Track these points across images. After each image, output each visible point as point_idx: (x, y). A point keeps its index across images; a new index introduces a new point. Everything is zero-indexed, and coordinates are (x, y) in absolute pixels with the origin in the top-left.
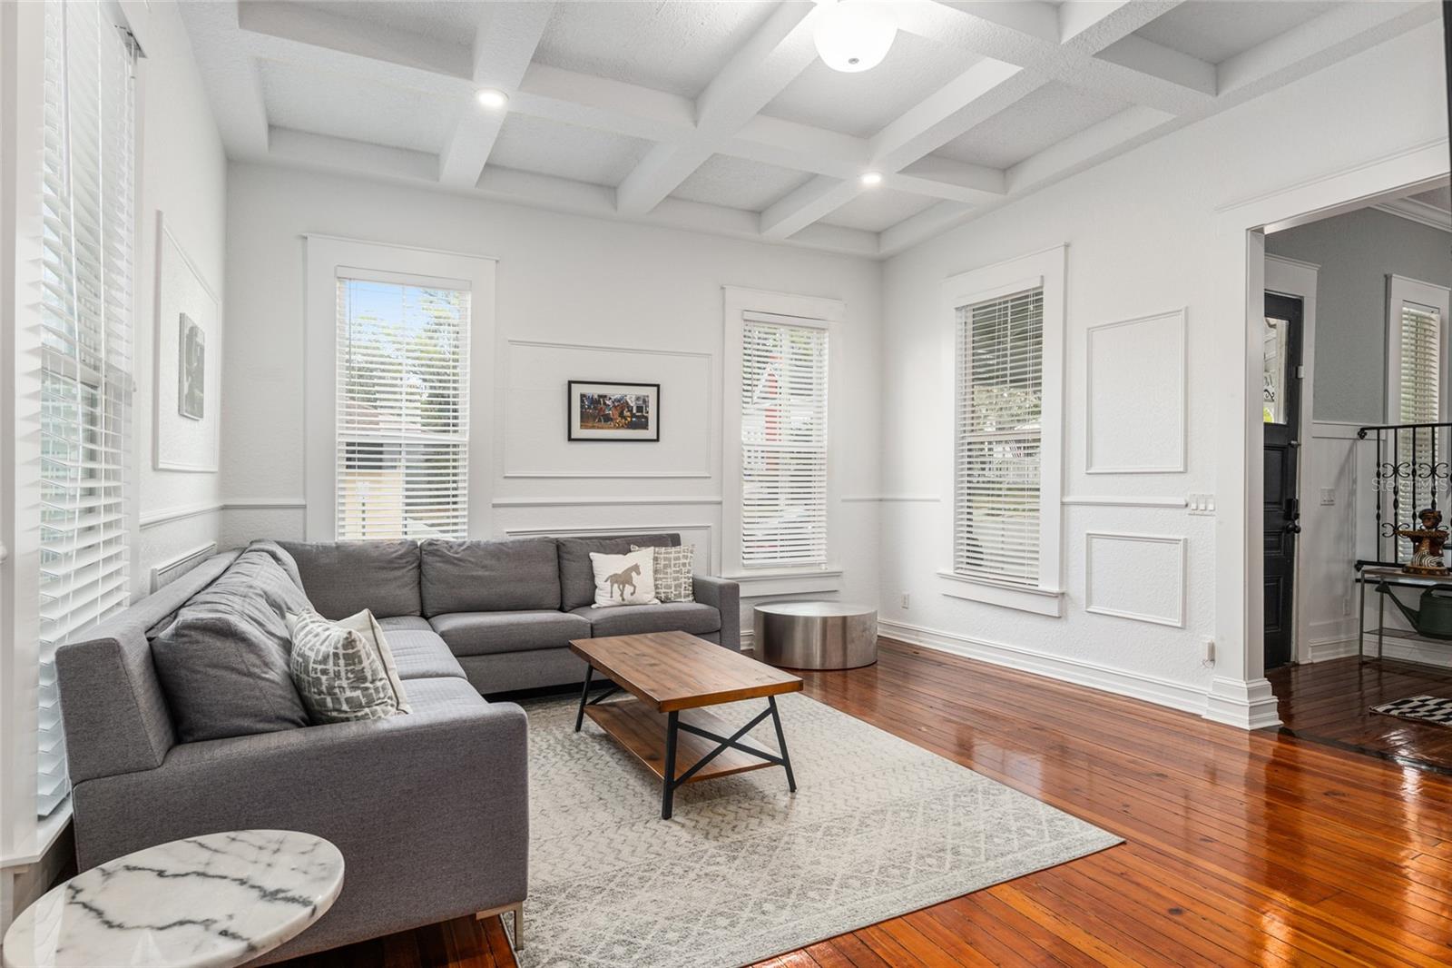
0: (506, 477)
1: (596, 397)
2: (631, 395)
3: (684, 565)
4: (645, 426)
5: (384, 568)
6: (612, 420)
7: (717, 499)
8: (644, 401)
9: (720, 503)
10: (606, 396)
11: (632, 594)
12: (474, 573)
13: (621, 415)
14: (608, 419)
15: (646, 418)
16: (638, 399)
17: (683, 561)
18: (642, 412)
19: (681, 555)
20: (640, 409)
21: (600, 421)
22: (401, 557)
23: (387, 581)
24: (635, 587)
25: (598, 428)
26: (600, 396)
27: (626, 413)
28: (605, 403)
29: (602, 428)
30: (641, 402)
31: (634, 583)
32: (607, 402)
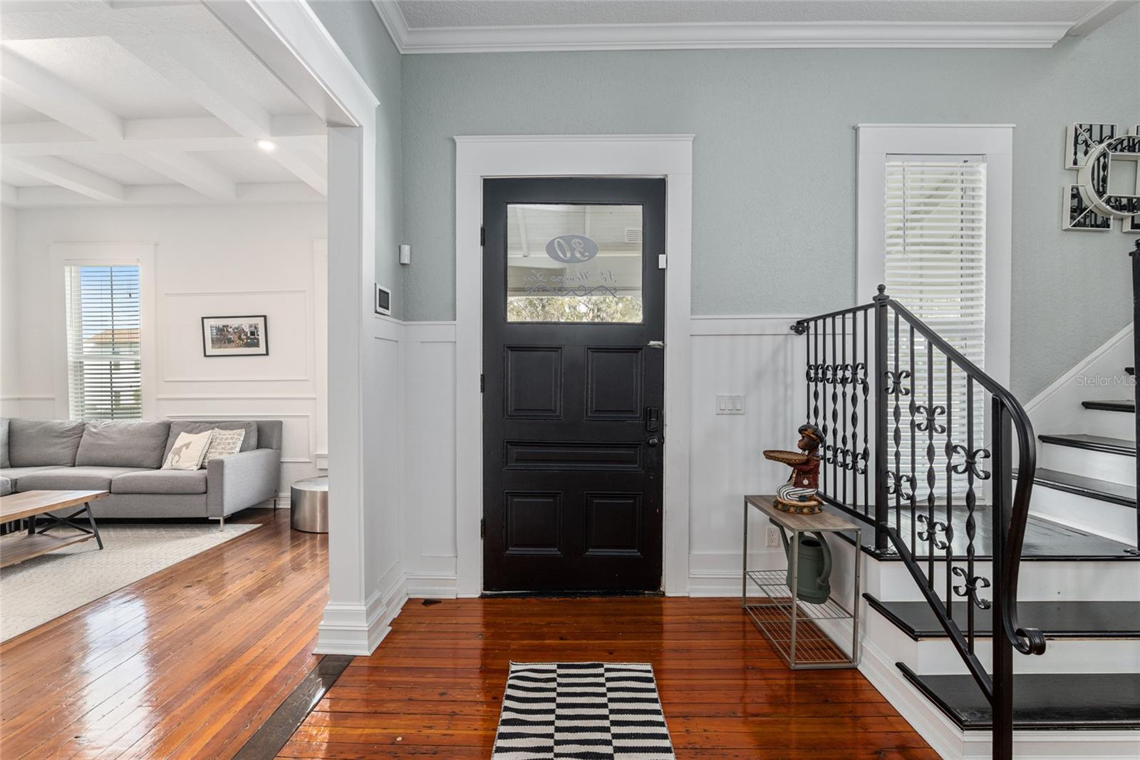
0: (166, 381)
1: (221, 326)
2: (245, 324)
3: (229, 444)
4: (257, 345)
5: (58, 437)
6: (233, 342)
7: (314, 396)
8: (256, 328)
9: (315, 399)
10: (228, 326)
11: (177, 462)
12: (102, 442)
13: (240, 338)
14: (230, 341)
15: (258, 339)
16: (251, 326)
17: (229, 441)
18: (254, 335)
19: (230, 437)
20: (252, 333)
21: (225, 343)
22: (69, 430)
23: (56, 444)
24: (180, 457)
25: (224, 347)
26: (224, 326)
27: (243, 337)
28: (227, 331)
29: (227, 347)
30: (253, 329)
31: (181, 455)
32: (229, 330)
